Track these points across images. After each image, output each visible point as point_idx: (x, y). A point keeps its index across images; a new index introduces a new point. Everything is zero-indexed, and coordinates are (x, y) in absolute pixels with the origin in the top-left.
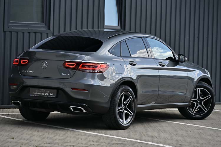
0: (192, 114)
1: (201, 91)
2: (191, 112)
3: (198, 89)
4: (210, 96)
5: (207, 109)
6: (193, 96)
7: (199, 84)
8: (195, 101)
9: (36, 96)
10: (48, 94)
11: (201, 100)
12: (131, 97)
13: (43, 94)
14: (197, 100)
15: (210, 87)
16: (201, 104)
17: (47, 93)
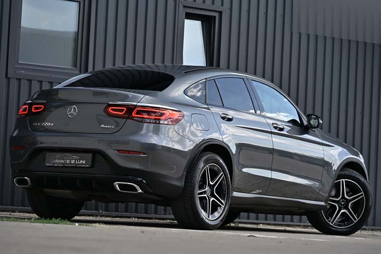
0: (331, 224)
1: (348, 184)
2: (330, 221)
3: (343, 181)
4: (362, 195)
5: (357, 216)
6: (333, 193)
7: (343, 173)
8: (337, 202)
9: (56, 165)
10: (77, 162)
11: (348, 201)
12: (222, 175)
13: (68, 161)
14: (340, 200)
15: (362, 179)
16: (346, 208)
17: (75, 160)
